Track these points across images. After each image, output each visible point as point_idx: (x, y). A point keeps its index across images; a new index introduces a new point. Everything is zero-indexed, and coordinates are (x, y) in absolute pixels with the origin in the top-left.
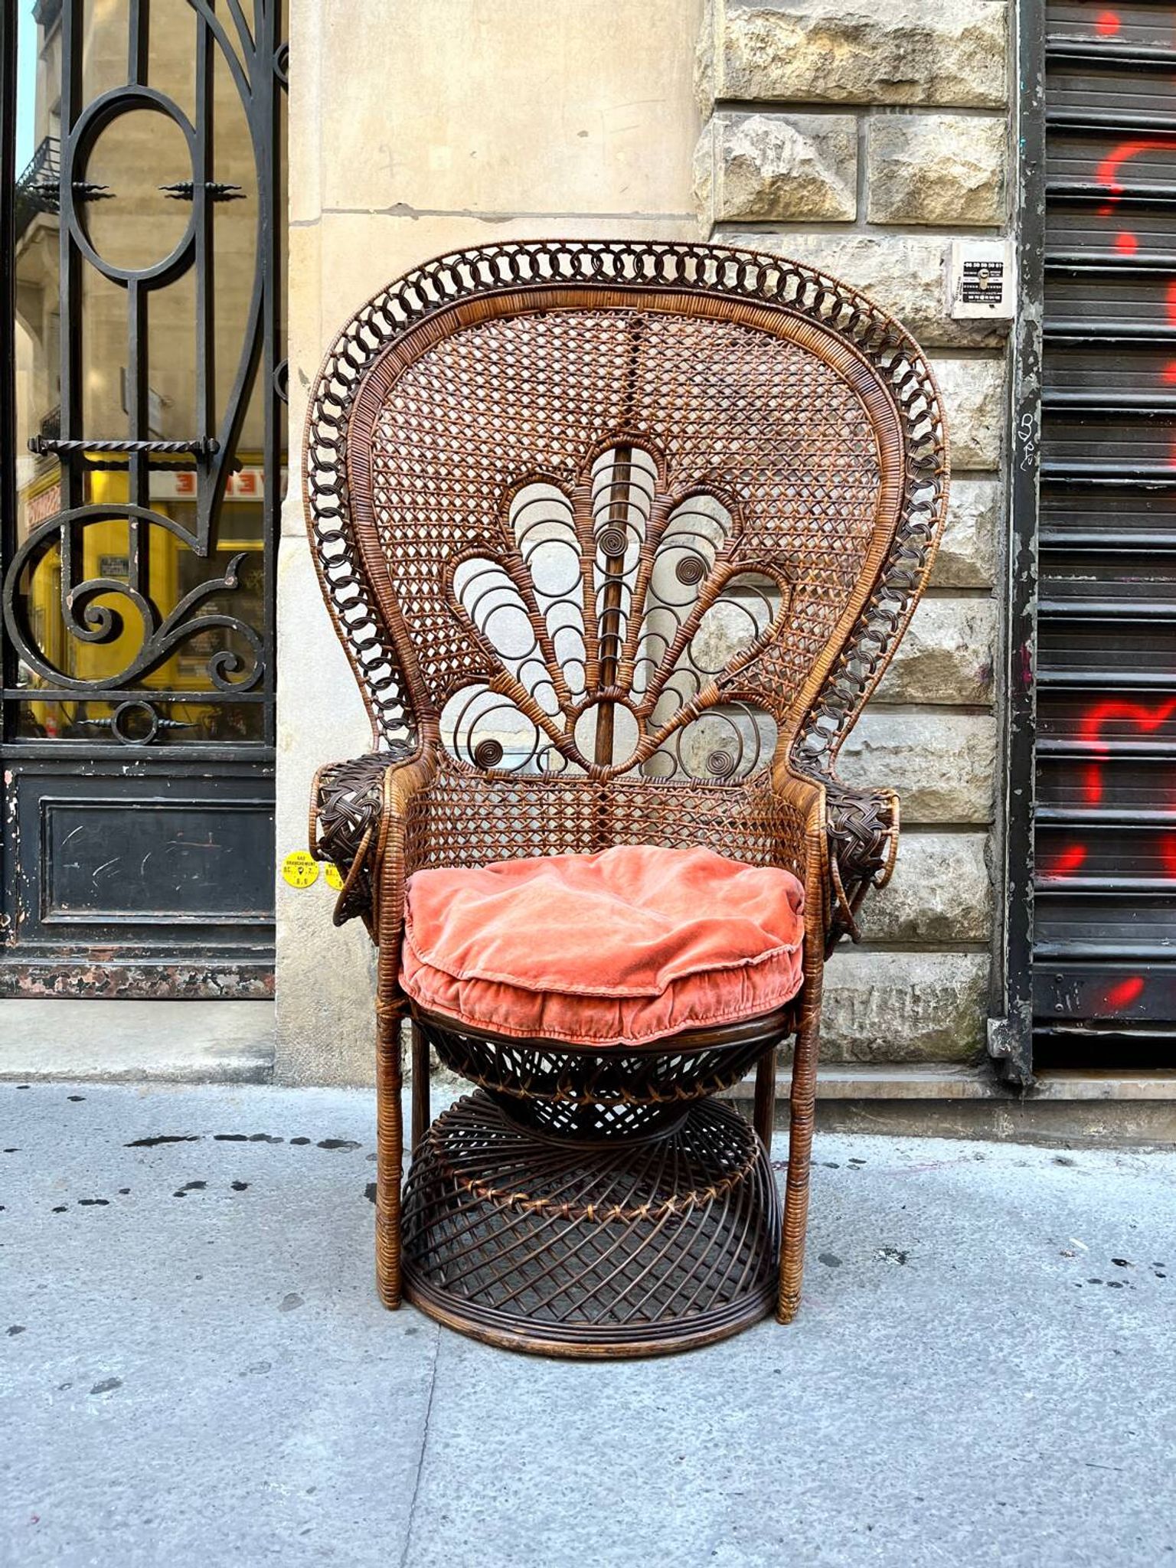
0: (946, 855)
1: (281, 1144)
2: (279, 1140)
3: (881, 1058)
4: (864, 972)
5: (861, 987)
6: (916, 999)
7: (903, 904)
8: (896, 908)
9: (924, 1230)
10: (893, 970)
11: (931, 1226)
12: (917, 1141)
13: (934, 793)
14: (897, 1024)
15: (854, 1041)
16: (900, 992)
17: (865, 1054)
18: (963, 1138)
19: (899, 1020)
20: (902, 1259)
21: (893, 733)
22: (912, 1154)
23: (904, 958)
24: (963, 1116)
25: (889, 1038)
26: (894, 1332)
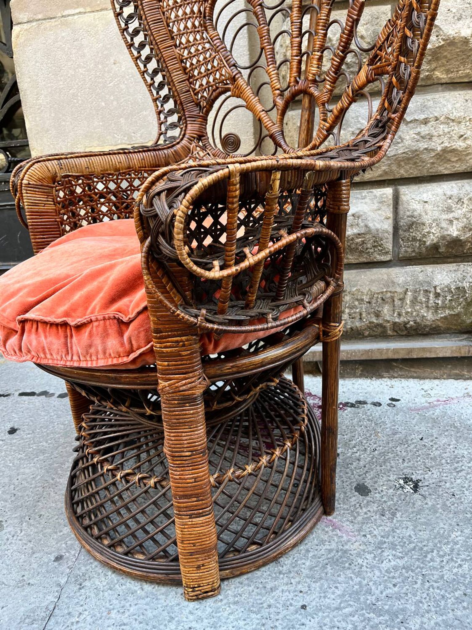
0: (462, 196)
1: (53, 398)
2: (53, 395)
3: (413, 332)
4: (401, 280)
5: (399, 290)
6: (437, 295)
7: (429, 233)
8: (424, 236)
9: (434, 459)
10: (421, 278)
11: (440, 455)
12: (436, 382)
13: (454, 151)
14: (423, 312)
15: (395, 324)
16: (426, 291)
17: (402, 331)
18: (468, 379)
19: (425, 309)
20: (416, 488)
21: (423, 108)
22: (432, 393)
23: (429, 269)
24: (468, 365)
25: (418, 320)
26: (401, 563)
